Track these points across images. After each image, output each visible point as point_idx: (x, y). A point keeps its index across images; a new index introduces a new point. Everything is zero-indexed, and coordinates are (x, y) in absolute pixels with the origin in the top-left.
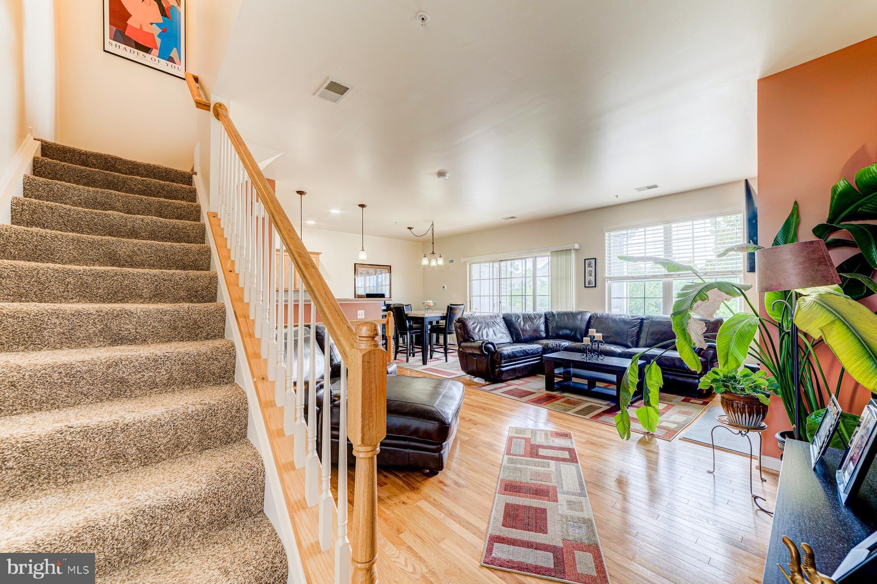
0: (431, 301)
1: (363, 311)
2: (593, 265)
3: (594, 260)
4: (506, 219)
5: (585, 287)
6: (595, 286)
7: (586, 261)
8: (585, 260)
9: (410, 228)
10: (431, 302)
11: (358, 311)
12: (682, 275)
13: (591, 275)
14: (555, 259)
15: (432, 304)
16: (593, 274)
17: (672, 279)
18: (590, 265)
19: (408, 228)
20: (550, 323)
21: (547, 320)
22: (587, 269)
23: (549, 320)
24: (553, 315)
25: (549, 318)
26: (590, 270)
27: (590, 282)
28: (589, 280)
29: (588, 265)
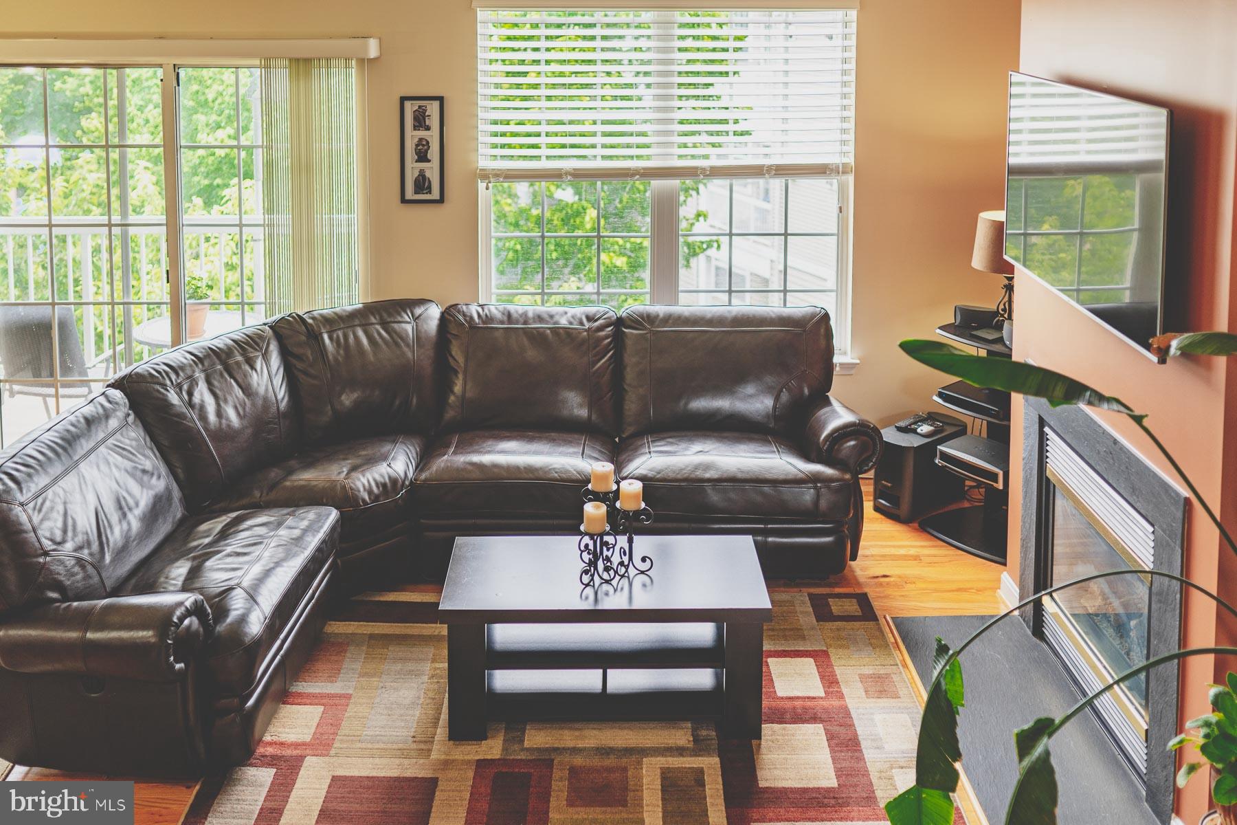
2: (434, 122)
3: (436, 104)
5: (404, 201)
6: (441, 200)
7: (408, 104)
8: (403, 101)
13: (422, 157)
17: (676, 183)
18: (420, 121)
20: (306, 373)
21: (294, 361)
22: (412, 136)
23: (299, 358)
24: (313, 335)
25: (296, 350)
26: (421, 140)
27: (422, 184)
28: (416, 174)
29: (416, 118)
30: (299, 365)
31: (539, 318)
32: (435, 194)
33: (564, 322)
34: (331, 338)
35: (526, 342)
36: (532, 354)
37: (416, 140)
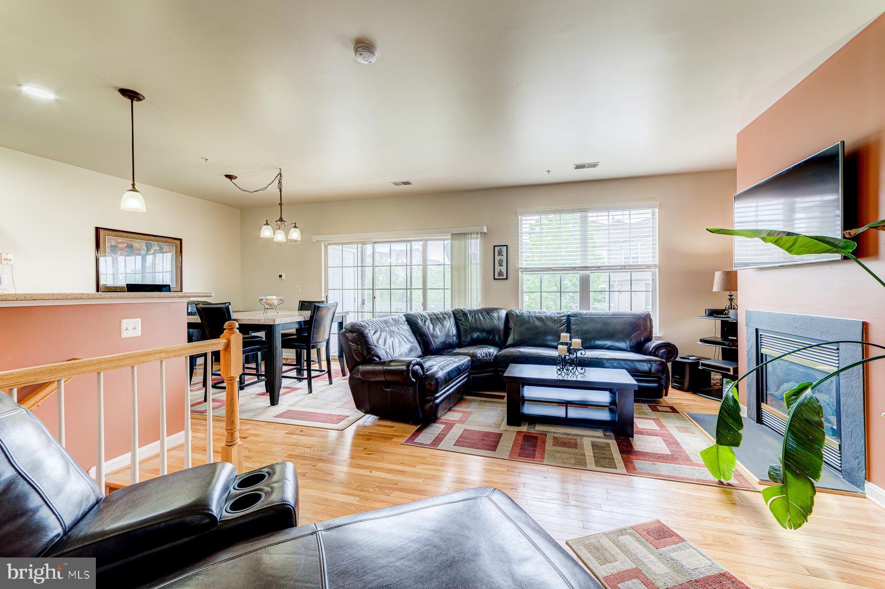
0: (275, 297)
1: (140, 319)
2: (504, 253)
3: (505, 247)
4: (396, 184)
5: (494, 279)
6: (507, 279)
7: (496, 248)
8: (494, 246)
9: (230, 177)
10: (274, 299)
11: (123, 321)
12: (601, 268)
13: (501, 265)
14: (457, 243)
15: (276, 302)
16: (504, 264)
17: (589, 272)
18: (500, 253)
19: (227, 176)
20: (462, 324)
21: (458, 321)
22: (497, 258)
23: (460, 320)
24: (464, 314)
25: (459, 318)
26: (500, 259)
27: (500, 274)
28: (499, 270)
29: (499, 252)
30: (460, 322)
31: (540, 313)
32: (505, 277)
33: (549, 314)
34: (470, 315)
35: (535, 320)
36: (537, 323)
37: (499, 259)
